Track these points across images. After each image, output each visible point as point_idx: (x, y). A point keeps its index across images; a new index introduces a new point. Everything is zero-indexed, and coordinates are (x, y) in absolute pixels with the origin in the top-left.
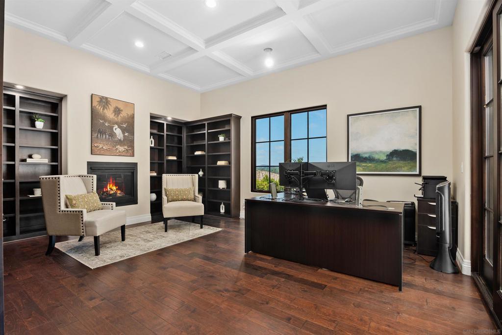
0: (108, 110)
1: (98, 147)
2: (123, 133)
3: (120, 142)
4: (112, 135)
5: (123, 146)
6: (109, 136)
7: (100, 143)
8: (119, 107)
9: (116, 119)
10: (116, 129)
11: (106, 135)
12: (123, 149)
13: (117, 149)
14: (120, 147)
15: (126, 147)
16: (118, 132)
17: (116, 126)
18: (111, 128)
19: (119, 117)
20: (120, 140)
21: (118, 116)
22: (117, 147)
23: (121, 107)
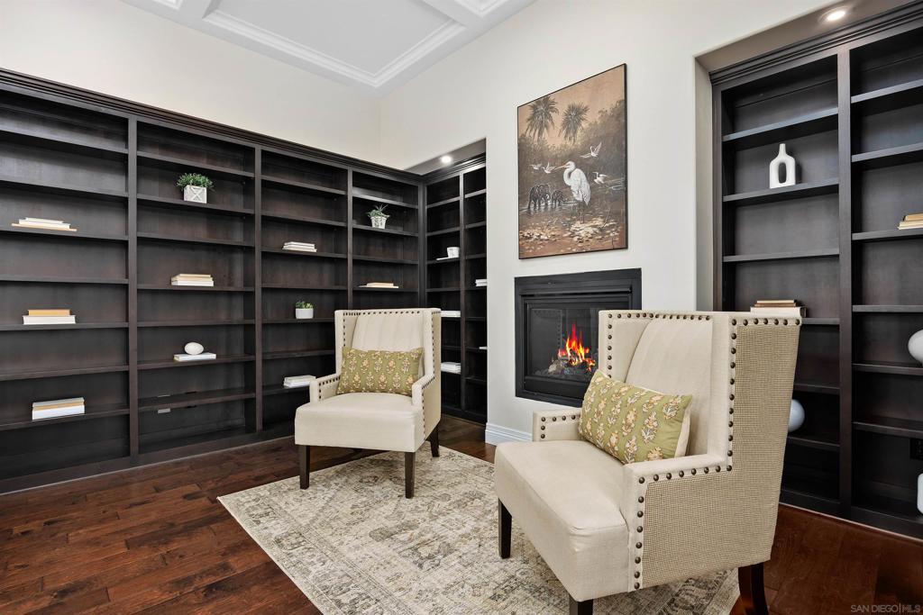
0: (551, 128)
1: (530, 238)
2: (590, 177)
3: (584, 211)
4: (563, 193)
5: (590, 220)
6: (554, 200)
7: (534, 227)
8: (577, 103)
9: (570, 144)
10: (570, 174)
11: (546, 201)
12: (591, 230)
13: (573, 235)
14: (582, 226)
15: (599, 222)
16: (576, 181)
17: (571, 165)
18: (558, 176)
19: (579, 133)
20: (581, 204)
21: (575, 133)
22: (573, 228)
23: (581, 100)
